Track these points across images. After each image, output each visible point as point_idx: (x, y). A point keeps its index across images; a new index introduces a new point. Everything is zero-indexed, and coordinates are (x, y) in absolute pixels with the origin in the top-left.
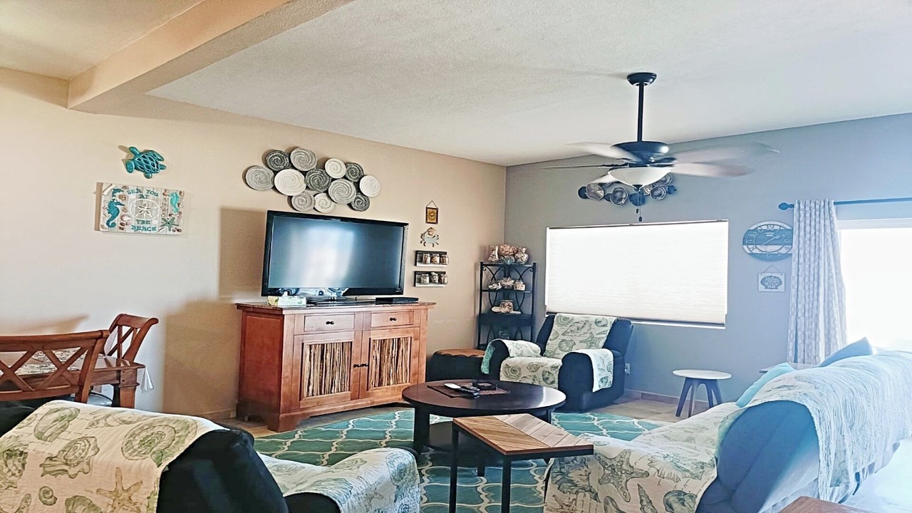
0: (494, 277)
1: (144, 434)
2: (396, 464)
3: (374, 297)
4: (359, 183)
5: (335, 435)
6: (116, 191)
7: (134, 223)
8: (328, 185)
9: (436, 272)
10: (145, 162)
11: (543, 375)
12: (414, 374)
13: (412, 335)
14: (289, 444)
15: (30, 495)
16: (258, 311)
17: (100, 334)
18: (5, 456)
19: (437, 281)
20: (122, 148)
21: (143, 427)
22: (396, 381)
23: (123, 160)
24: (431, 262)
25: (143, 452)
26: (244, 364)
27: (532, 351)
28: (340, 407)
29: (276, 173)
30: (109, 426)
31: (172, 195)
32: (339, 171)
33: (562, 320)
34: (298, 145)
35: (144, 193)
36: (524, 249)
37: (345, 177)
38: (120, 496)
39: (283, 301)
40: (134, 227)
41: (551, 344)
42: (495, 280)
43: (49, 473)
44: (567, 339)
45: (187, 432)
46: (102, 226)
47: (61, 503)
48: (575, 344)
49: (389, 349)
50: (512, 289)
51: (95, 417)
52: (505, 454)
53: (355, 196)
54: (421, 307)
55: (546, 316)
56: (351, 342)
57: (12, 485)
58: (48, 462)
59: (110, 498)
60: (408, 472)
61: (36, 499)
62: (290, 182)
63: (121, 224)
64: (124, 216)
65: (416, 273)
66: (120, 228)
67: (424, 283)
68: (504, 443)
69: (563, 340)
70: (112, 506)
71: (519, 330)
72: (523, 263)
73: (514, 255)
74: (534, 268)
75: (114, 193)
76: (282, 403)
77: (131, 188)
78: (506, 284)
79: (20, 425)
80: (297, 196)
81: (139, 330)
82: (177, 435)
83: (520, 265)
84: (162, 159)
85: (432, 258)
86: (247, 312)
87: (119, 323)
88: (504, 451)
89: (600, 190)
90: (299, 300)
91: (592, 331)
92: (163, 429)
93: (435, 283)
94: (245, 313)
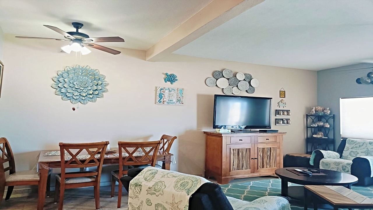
0: (313, 121)
1: (181, 182)
2: (281, 204)
3: (258, 130)
4: (250, 82)
5: (245, 187)
6: (161, 89)
7: (167, 101)
8: (238, 83)
9: (285, 119)
10: (171, 78)
11: (342, 167)
12: (278, 164)
13: (276, 147)
14: (226, 189)
15: (143, 201)
16: (212, 134)
17: (159, 142)
18: (135, 186)
19: (286, 123)
20: (163, 73)
21: (181, 179)
22: (270, 166)
23: (164, 78)
24: (283, 114)
25: (182, 189)
26: (207, 156)
27: (335, 156)
28: (246, 176)
29: (217, 80)
30: (169, 177)
31: (180, 90)
32: (242, 77)
33: (351, 142)
34: (225, 68)
35: (171, 90)
36: (328, 108)
37: (244, 80)
38: (175, 206)
39: (222, 131)
40: (167, 103)
41: (345, 153)
42: (313, 122)
43: (149, 193)
44: (354, 151)
45: (197, 182)
46: (157, 102)
47: (153, 205)
48: (358, 153)
49: (266, 152)
50: (323, 127)
51: (163, 174)
52: (335, 204)
53: (249, 87)
54: (280, 134)
55: (342, 139)
56: (250, 149)
57: (137, 197)
58: (149, 189)
59: (171, 205)
60: (286, 208)
61: (145, 203)
62: (222, 83)
63: (163, 101)
64: (164, 98)
65: (276, 119)
66: (163, 103)
67: (280, 124)
68: (333, 199)
69: (352, 151)
70: (171, 209)
71: (327, 146)
72: (328, 115)
73: (323, 111)
74: (334, 117)
75: (161, 90)
76: (223, 172)
77: (166, 88)
78: (319, 124)
79: (139, 174)
80: (225, 89)
81: (170, 141)
82: (193, 183)
83: (327, 116)
84: (176, 77)
85: (283, 113)
86: (208, 135)
87: (163, 138)
88: (334, 203)
89: (368, 79)
90: (228, 130)
91: (368, 147)
92: (188, 180)
93: (285, 124)
94: (207, 135)
